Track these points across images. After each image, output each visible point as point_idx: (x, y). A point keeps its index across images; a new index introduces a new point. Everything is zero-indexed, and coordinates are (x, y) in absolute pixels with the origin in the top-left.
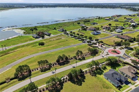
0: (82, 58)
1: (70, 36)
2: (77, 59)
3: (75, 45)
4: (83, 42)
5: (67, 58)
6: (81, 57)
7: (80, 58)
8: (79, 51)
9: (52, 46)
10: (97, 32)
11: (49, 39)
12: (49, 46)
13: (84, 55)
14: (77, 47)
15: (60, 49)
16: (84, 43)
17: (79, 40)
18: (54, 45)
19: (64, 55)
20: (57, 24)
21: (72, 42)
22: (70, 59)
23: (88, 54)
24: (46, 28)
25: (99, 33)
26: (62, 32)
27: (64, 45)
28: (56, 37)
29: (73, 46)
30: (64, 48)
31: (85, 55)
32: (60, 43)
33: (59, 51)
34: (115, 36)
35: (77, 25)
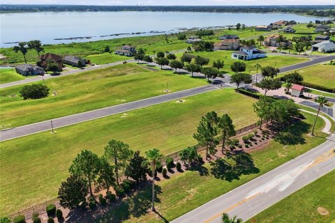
0: (231, 162)
1: (158, 67)
2: (207, 165)
3: (180, 95)
4: (210, 82)
5: (138, 168)
6: (228, 155)
7: (220, 162)
8: (215, 114)
9: (76, 99)
10: (254, 52)
11: (78, 76)
12: (62, 98)
13: (241, 142)
14: (190, 101)
15: (110, 111)
16: (217, 87)
17: (193, 77)
18: (90, 95)
19: (120, 145)
20: (116, 41)
21: (164, 82)
22: (160, 170)
23: (260, 132)
24: (80, 50)
25: (261, 55)
26: (131, 56)
27: (130, 93)
28: (105, 70)
29: (173, 97)
30: (128, 107)
31: (246, 142)
32: (117, 89)
33: (105, 123)
34: (329, 62)
35: (179, 41)
